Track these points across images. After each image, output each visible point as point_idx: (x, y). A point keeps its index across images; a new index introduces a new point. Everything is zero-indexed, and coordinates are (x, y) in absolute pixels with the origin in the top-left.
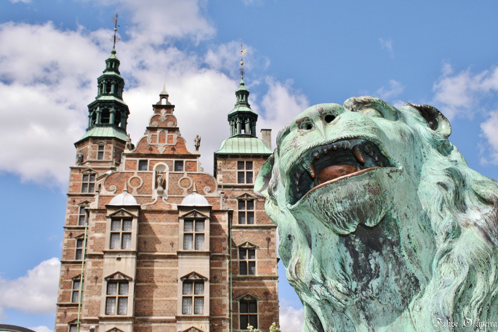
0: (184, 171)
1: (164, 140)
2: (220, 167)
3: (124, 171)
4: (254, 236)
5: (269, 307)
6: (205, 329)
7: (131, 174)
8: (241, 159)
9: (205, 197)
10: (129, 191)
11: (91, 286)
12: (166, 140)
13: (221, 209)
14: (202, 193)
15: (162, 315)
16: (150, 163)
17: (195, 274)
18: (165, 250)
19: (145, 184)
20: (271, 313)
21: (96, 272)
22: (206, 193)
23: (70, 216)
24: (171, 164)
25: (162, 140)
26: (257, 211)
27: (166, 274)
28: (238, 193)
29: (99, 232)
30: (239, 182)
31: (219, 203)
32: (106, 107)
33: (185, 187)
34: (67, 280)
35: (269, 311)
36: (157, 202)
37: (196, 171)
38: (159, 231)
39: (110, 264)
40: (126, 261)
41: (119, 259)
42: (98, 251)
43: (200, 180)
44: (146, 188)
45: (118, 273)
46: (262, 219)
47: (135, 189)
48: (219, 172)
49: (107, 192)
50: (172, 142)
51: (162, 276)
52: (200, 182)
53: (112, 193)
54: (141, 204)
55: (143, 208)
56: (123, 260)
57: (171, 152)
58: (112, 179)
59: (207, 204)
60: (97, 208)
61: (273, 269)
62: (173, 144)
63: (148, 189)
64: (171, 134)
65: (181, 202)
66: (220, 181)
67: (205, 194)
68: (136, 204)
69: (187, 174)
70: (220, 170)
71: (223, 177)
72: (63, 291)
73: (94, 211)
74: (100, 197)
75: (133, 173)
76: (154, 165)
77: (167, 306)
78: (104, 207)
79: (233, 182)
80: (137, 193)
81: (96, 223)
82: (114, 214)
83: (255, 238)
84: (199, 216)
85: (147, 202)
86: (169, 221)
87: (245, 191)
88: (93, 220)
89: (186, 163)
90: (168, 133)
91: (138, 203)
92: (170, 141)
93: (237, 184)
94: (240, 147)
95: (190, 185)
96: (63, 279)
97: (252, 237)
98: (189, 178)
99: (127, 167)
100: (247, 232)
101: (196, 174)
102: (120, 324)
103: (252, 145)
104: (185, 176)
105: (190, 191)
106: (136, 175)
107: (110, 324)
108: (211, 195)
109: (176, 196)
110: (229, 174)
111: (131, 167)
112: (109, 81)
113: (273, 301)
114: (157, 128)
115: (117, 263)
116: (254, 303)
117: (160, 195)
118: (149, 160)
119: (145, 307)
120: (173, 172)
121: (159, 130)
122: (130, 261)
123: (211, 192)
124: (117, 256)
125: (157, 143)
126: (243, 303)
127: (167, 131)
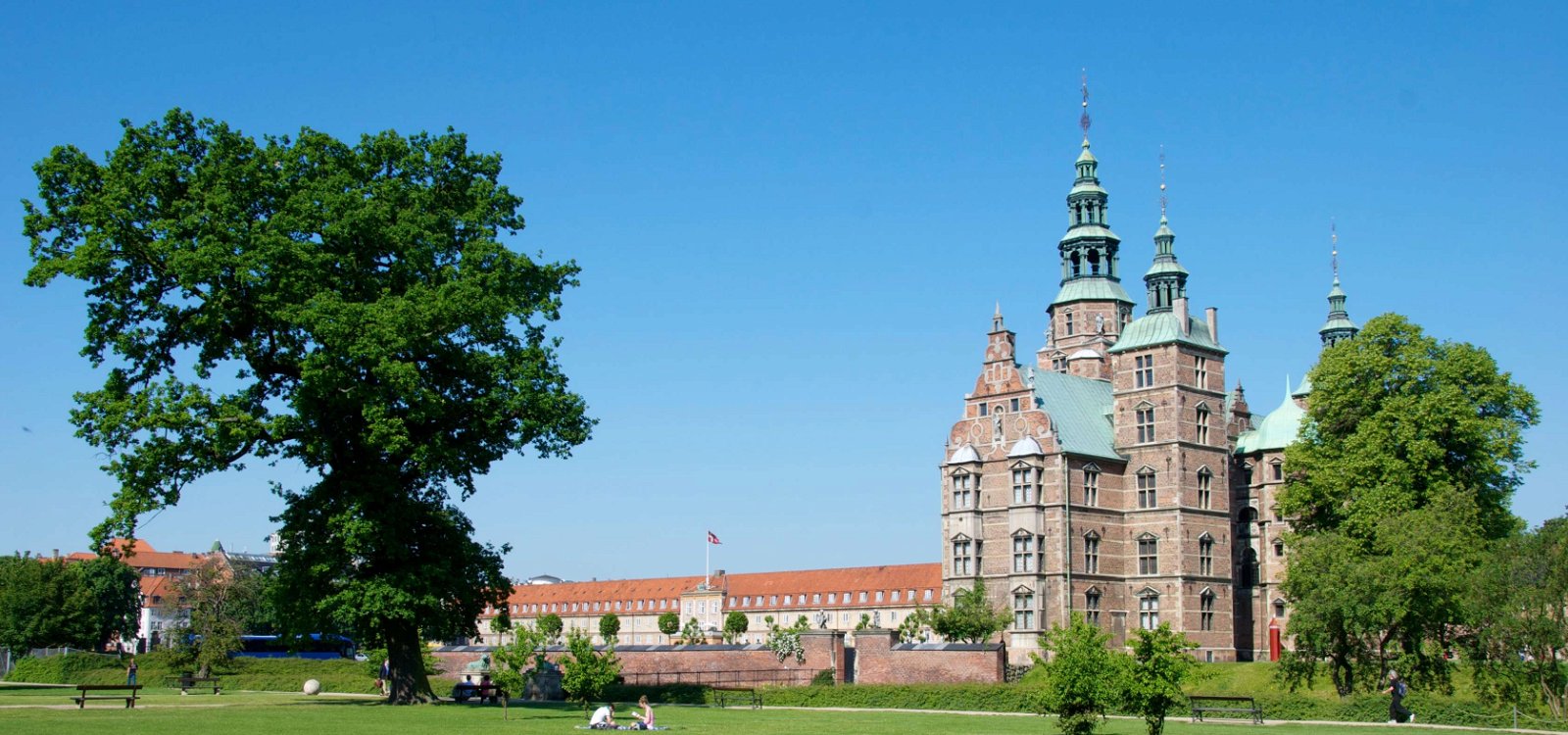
0: (1020, 410)
1: (1000, 375)
3: (966, 419)
4: (1154, 457)
6: (1032, 586)
7: (973, 422)
8: (1138, 354)
10: (970, 443)
12: (1002, 375)
13: (1054, 451)
14: (1037, 435)
16: (989, 407)
17: (1022, 530)
19: (985, 431)
22: (1040, 434)
24: (1007, 404)
25: (998, 377)
28: (1136, 402)
31: (1052, 445)
33: (1021, 429)
35: (1170, 551)
36: (996, 451)
37: (1030, 409)
38: (1000, 484)
39: (954, 525)
40: (967, 521)
41: (961, 519)
43: (1034, 420)
44: (986, 436)
45: (960, 534)
47: (976, 438)
50: (1007, 377)
51: (1004, 533)
55: (984, 459)
56: (964, 520)
57: (1006, 390)
62: (1008, 380)
64: (1006, 368)
65: (1009, 451)
69: (1022, 414)
75: (975, 420)
76: (992, 407)
80: (977, 444)
82: (955, 472)
84: (1025, 466)
85: (988, 452)
89: (1021, 401)
90: (1003, 366)
92: (1005, 376)
95: (1025, 426)
99: (969, 414)
101: (1030, 413)
104: (1020, 416)
105: (1025, 434)
106: (977, 422)
108: (1044, 436)
109: (1013, 441)
110: (1124, 378)
111: (972, 414)
114: (992, 363)
115: (960, 523)
116: (1153, 542)
117: (998, 442)
118: (987, 402)
119: (991, 565)
120: (1010, 413)
121: (994, 365)
122: (969, 519)
123: (1043, 433)
124: (959, 515)
125: (994, 382)
126: (1142, 543)
127: (1001, 364)
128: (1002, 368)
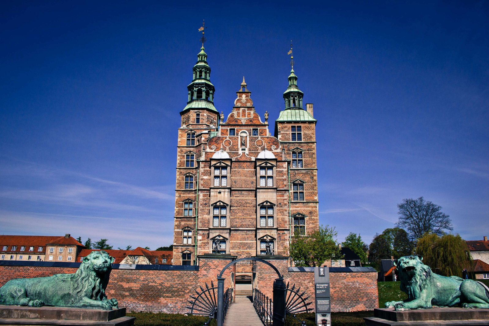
0: (259, 136)
1: (245, 115)
2: (280, 130)
3: (220, 136)
4: (303, 176)
5: (313, 221)
6: (274, 236)
7: (225, 138)
8: (293, 125)
9: (272, 152)
10: (224, 149)
11: (203, 209)
12: (246, 115)
13: (283, 160)
14: (271, 150)
15: (247, 227)
16: (237, 131)
17: (267, 202)
18: (248, 187)
19: (234, 144)
20: (314, 225)
21: (205, 201)
22: (273, 149)
23: (180, 161)
24: (250, 131)
25: (244, 115)
26: (304, 159)
27: (249, 201)
28: (292, 147)
29: (206, 176)
30: (292, 140)
31: (281, 156)
32: (200, 88)
33: (260, 146)
34: (180, 202)
35: (313, 224)
36: (242, 156)
37: (266, 135)
38: (244, 175)
39: (214, 196)
40: (224, 194)
41: (220, 193)
42: (206, 187)
43: (269, 141)
44: (234, 147)
45: (220, 201)
46: (308, 165)
47: (227, 148)
48: (279, 133)
49: (210, 150)
50: (250, 117)
51: (247, 203)
52: (269, 143)
53: (213, 151)
54: (232, 157)
55: (233, 160)
56: (222, 193)
57: (250, 123)
58: (213, 141)
59: (274, 157)
60: (204, 160)
61: (315, 197)
62: (251, 118)
63: (236, 147)
64: (249, 111)
65: (257, 156)
66: (280, 139)
67: (272, 151)
68: (229, 158)
69: (260, 138)
70: (280, 132)
71: (282, 137)
72: (178, 209)
73: (202, 161)
74: (206, 153)
75: (226, 137)
76: (239, 132)
77: (250, 222)
78: (208, 160)
79: (288, 140)
80: (229, 150)
81: (204, 170)
82: (216, 164)
83: (303, 177)
84: (269, 165)
85: (236, 156)
86: (249, 168)
87: (297, 146)
88: (202, 168)
89: (260, 130)
90: (248, 110)
91: (230, 157)
92: (249, 116)
93: (291, 141)
94: (292, 116)
95: (262, 144)
96: (178, 201)
97: (302, 176)
98: (262, 140)
99: (222, 133)
100: (298, 173)
101: (266, 137)
102: (222, 233)
103: (301, 115)
104: (259, 139)
105: (263, 149)
106: (228, 139)
107: (216, 232)
108: (276, 151)
109: (254, 152)
110: (285, 135)
111: (224, 133)
112: (201, 69)
113: (315, 218)
114: (240, 107)
115: (219, 195)
116: (303, 218)
117: (243, 151)
118: (236, 128)
119: (236, 222)
120: (252, 136)
121: (241, 109)
122: (226, 193)
123: (276, 149)
124: (219, 190)
125: (241, 117)
126: (296, 218)
127: (246, 109)
128: (247, 111)
